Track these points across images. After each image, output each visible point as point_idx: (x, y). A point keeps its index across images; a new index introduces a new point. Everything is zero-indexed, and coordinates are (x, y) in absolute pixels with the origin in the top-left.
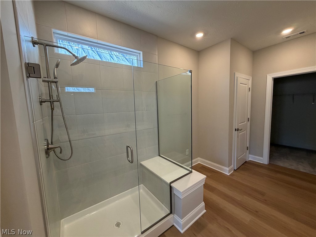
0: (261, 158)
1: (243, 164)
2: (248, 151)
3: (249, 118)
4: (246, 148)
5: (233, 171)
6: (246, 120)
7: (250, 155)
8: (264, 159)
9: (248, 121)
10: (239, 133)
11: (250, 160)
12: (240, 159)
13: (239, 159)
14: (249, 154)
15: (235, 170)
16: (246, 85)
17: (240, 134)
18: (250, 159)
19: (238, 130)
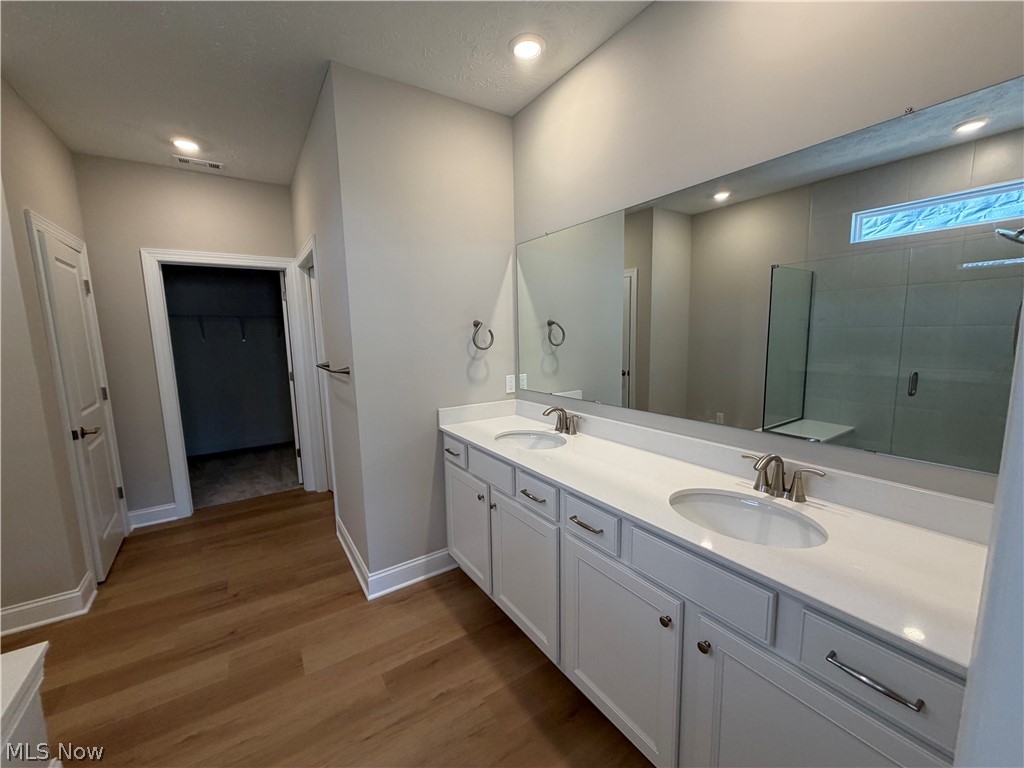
0: (173, 506)
1: (119, 551)
2: (123, 502)
3: (104, 390)
4: (115, 494)
5: (95, 592)
6: (98, 394)
7: (132, 514)
8: (179, 506)
9: (105, 398)
10: (89, 444)
11: (135, 529)
12: (108, 535)
13: (105, 536)
14: (130, 508)
15: (99, 584)
16: (73, 267)
17: (91, 448)
18: (133, 527)
19: (83, 436)
